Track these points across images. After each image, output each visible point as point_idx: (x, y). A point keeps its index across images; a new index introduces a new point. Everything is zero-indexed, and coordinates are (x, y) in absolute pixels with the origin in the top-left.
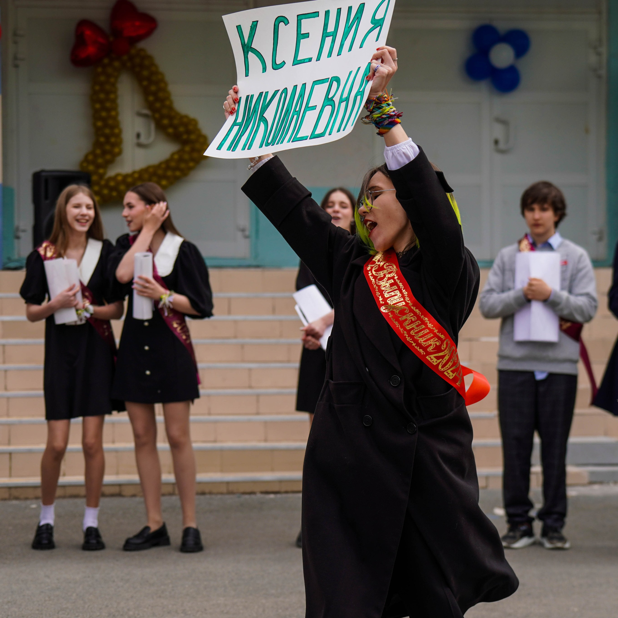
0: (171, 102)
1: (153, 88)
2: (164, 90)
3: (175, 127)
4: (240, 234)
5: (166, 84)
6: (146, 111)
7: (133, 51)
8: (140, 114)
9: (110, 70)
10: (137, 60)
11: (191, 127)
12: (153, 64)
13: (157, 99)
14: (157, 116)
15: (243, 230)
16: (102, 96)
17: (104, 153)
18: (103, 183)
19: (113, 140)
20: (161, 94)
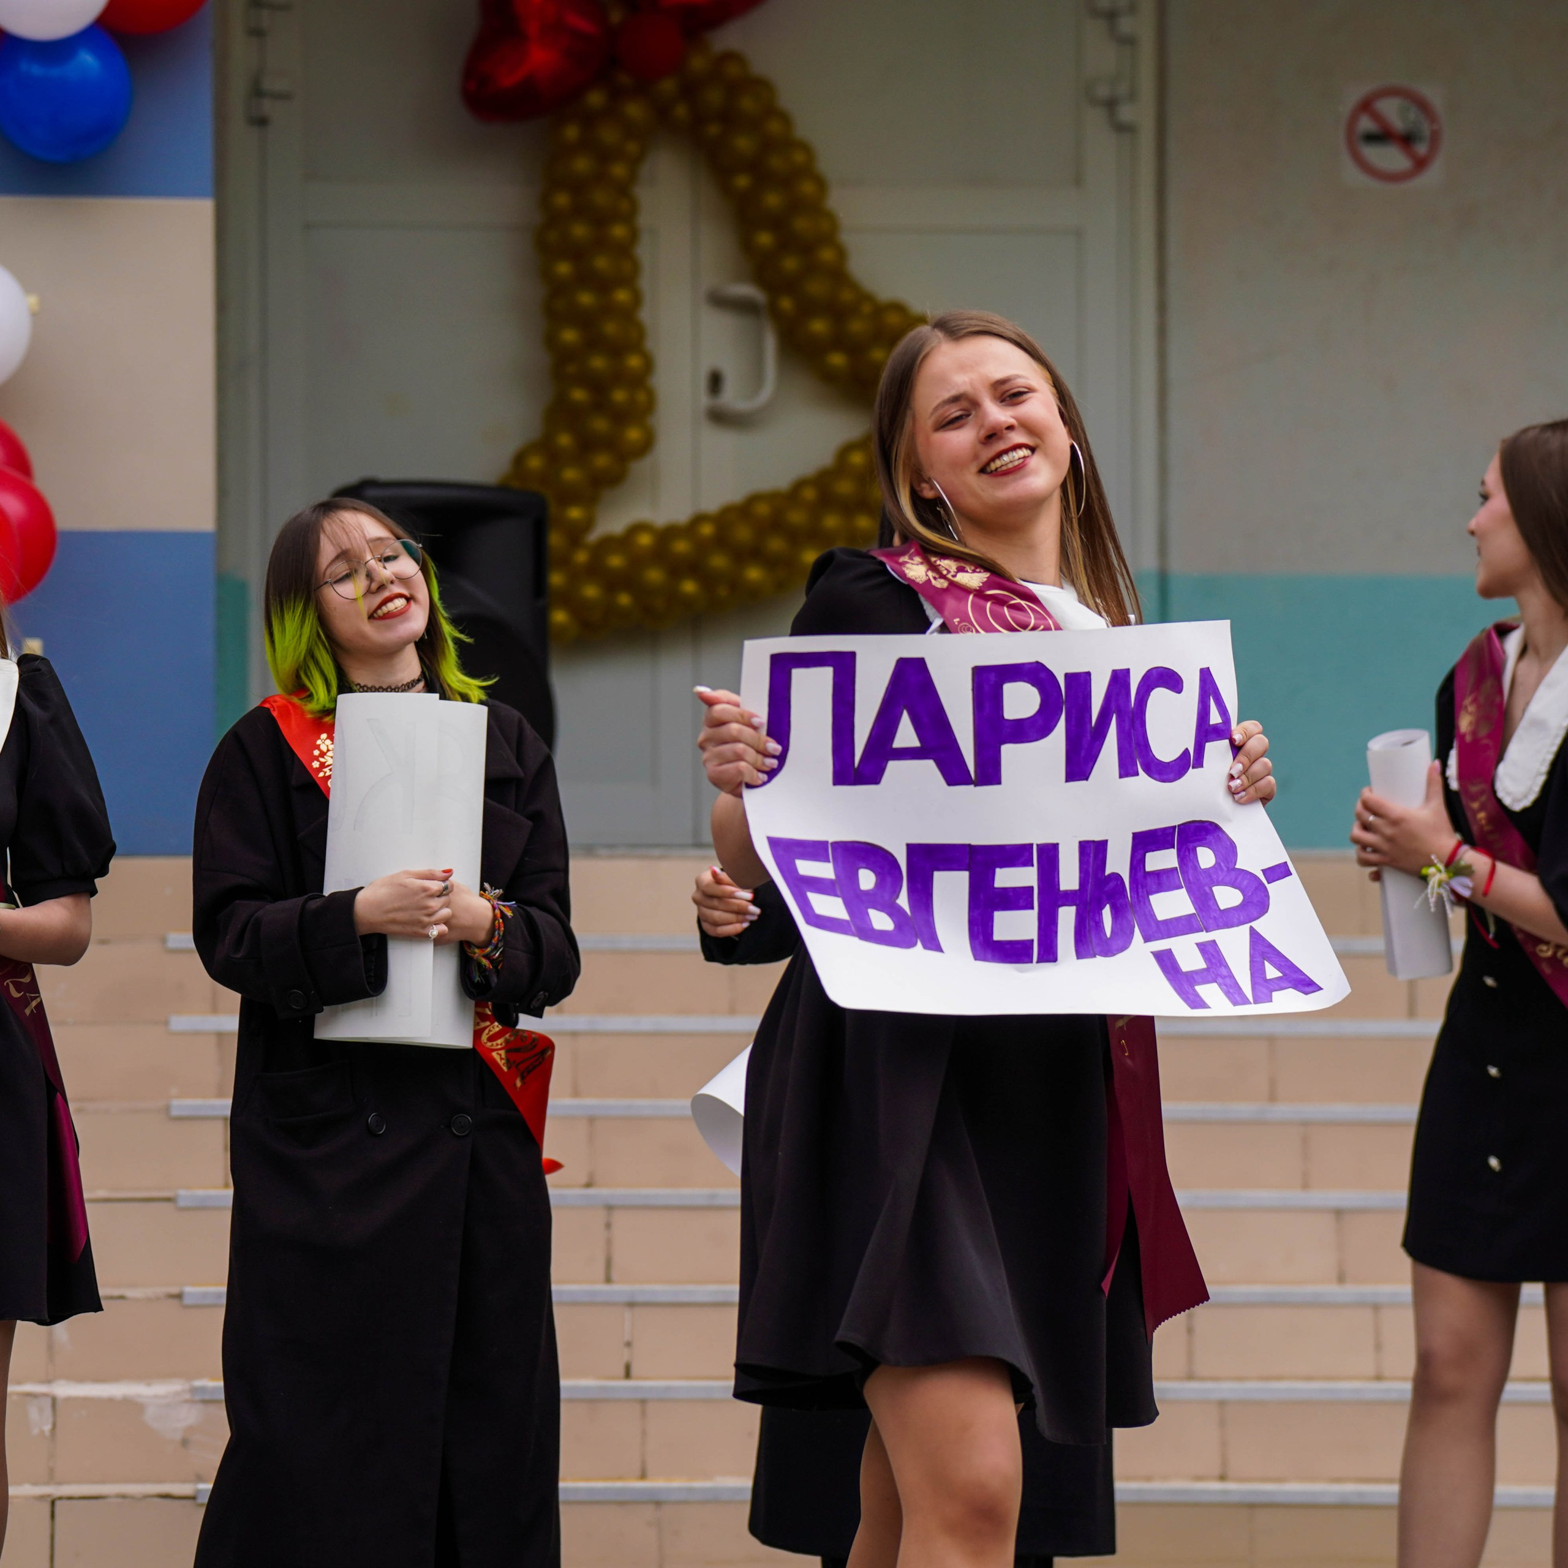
0: (842, 254)
1: (773, 200)
2: (816, 208)
3: (855, 349)
5: (821, 184)
6: (746, 290)
7: (698, 63)
8: (719, 301)
9: (609, 135)
10: (714, 97)
12: (771, 110)
13: (788, 242)
14: (786, 304)
16: (580, 231)
17: (587, 445)
18: (581, 557)
19: (619, 396)
20: (803, 224)
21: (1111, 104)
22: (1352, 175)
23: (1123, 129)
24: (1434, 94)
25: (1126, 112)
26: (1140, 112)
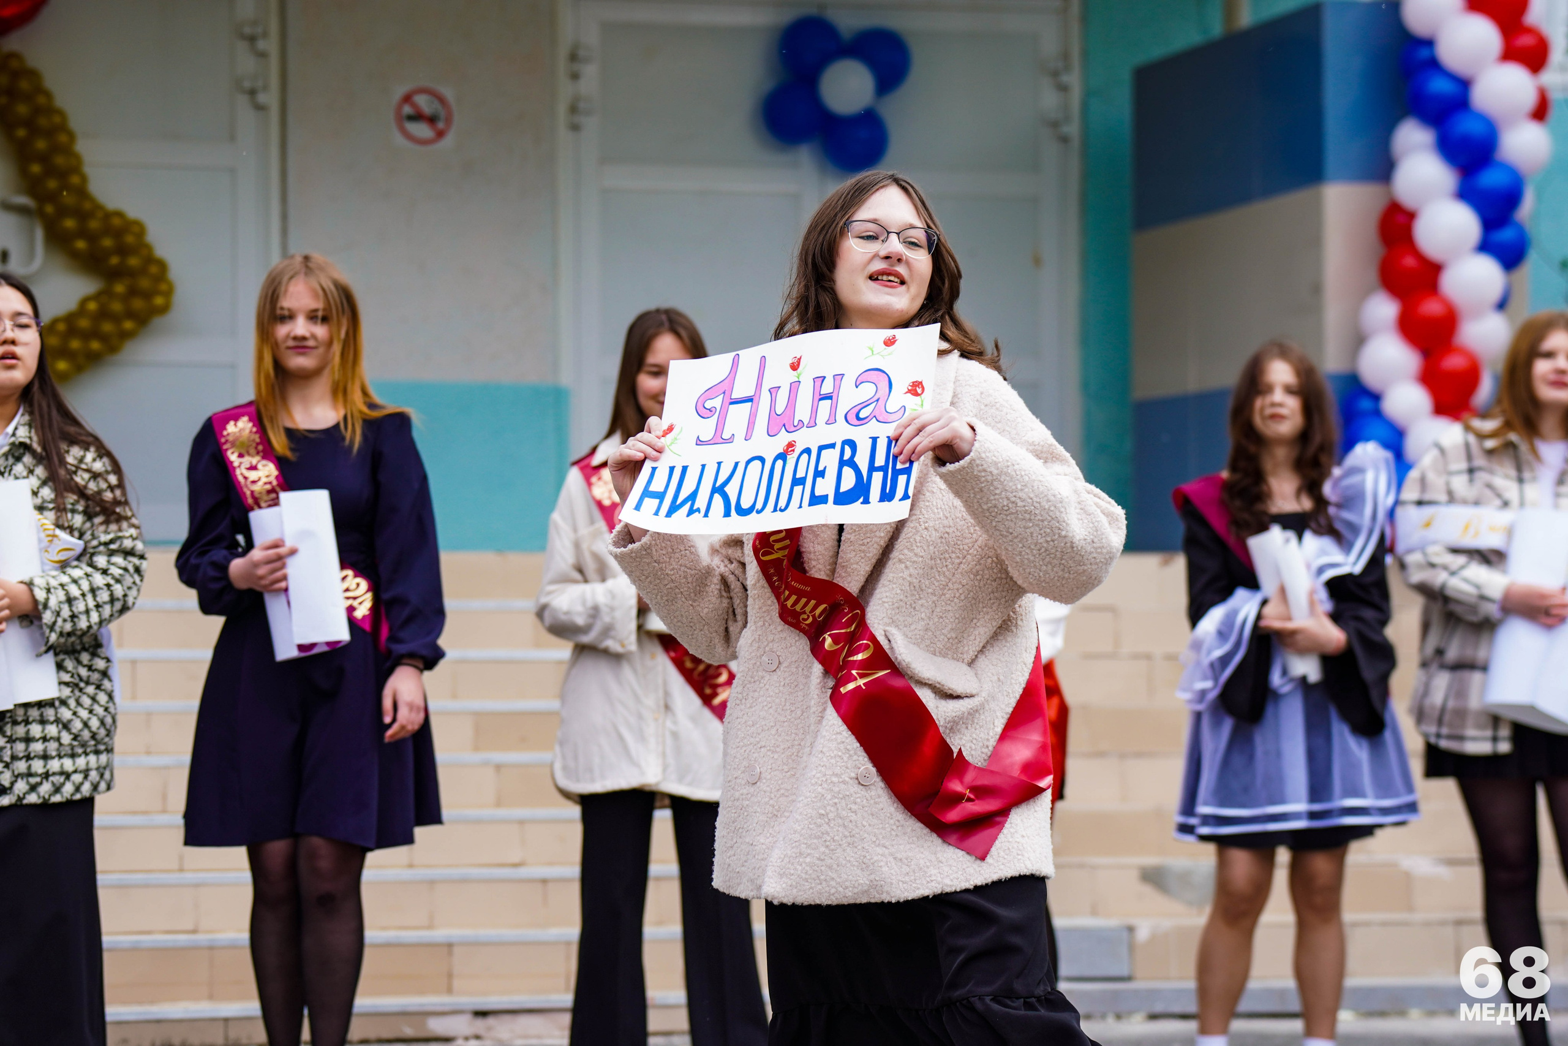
0: (84, 179)
1: (41, 145)
2: (68, 150)
3: (92, 238)
5: (71, 136)
6: (23, 200)
11: (130, 239)
12: (39, 89)
13: (51, 170)
14: (49, 209)
20: (60, 160)
21: (252, 93)
22: (399, 140)
23: (260, 108)
24: (448, 93)
25: (262, 98)
26: (270, 98)
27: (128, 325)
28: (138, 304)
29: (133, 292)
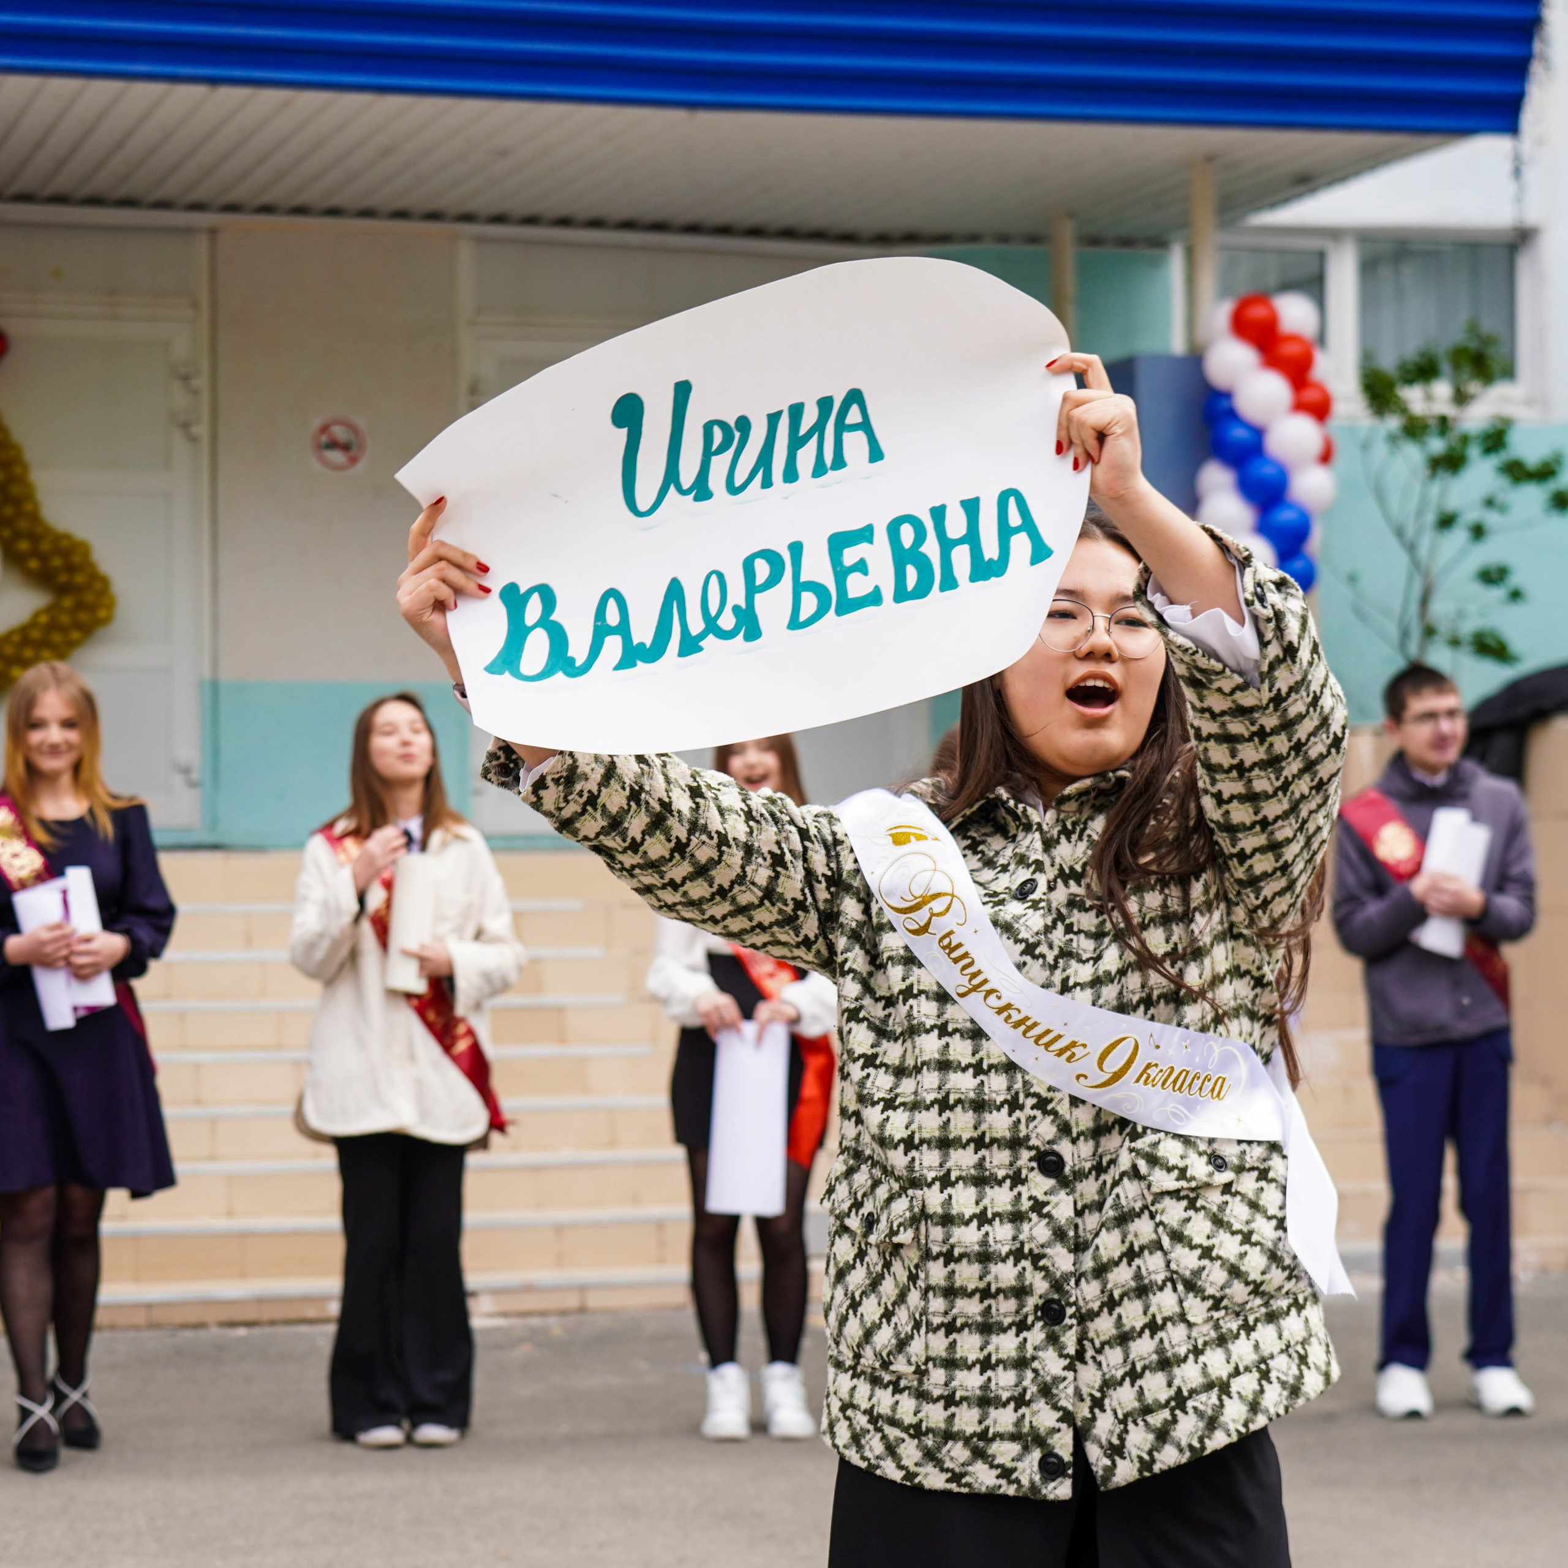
0: (36, 506)
2: (22, 480)
3: (44, 558)
4: (179, 780)
5: (25, 467)
11: (76, 559)
13: (6, 499)
15: (186, 771)
20: (15, 490)
21: (186, 426)
22: (317, 466)
23: (193, 439)
24: (361, 423)
25: (195, 430)
26: (202, 430)
27: (75, 635)
28: (84, 616)
29: (79, 606)
